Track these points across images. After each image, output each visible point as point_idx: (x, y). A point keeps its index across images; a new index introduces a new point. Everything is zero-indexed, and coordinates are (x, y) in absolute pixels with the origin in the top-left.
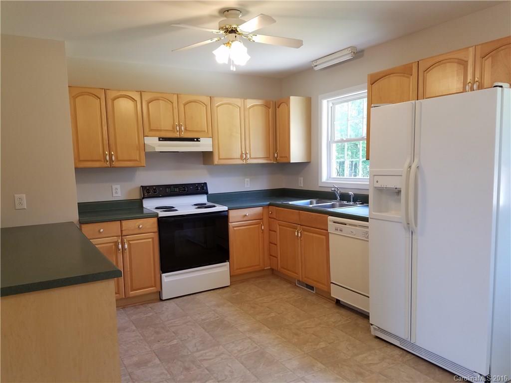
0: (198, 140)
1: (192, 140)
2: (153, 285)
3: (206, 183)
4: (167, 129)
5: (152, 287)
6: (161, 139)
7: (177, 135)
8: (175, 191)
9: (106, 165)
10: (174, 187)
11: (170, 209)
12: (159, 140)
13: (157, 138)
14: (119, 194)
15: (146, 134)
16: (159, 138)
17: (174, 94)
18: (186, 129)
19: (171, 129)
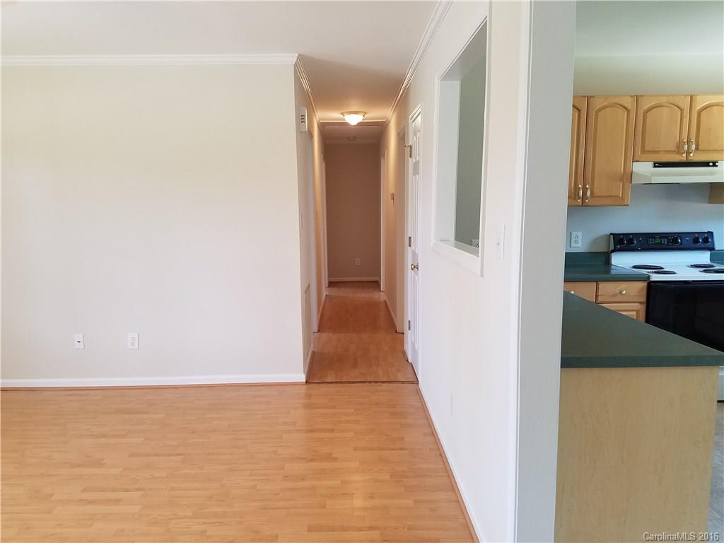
0: (714, 164)
1: (706, 164)
3: (711, 234)
4: (668, 149)
6: (657, 165)
7: (683, 158)
8: (661, 243)
10: (661, 237)
11: (659, 270)
12: (655, 167)
13: (652, 163)
14: (580, 244)
15: (636, 158)
16: (655, 163)
18: (697, 148)
19: (675, 149)
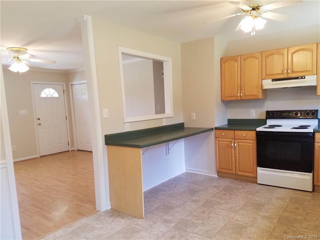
0: (302, 78)
1: (298, 78)
2: (252, 172)
3: (317, 110)
4: (278, 73)
5: (251, 173)
7: (285, 76)
8: (289, 115)
9: (238, 99)
10: (289, 112)
12: (272, 81)
13: (271, 80)
14: (254, 115)
15: (263, 78)
16: (272, 80)
17: (285, 48)
18: (293, 71)
19: (281, 73)
